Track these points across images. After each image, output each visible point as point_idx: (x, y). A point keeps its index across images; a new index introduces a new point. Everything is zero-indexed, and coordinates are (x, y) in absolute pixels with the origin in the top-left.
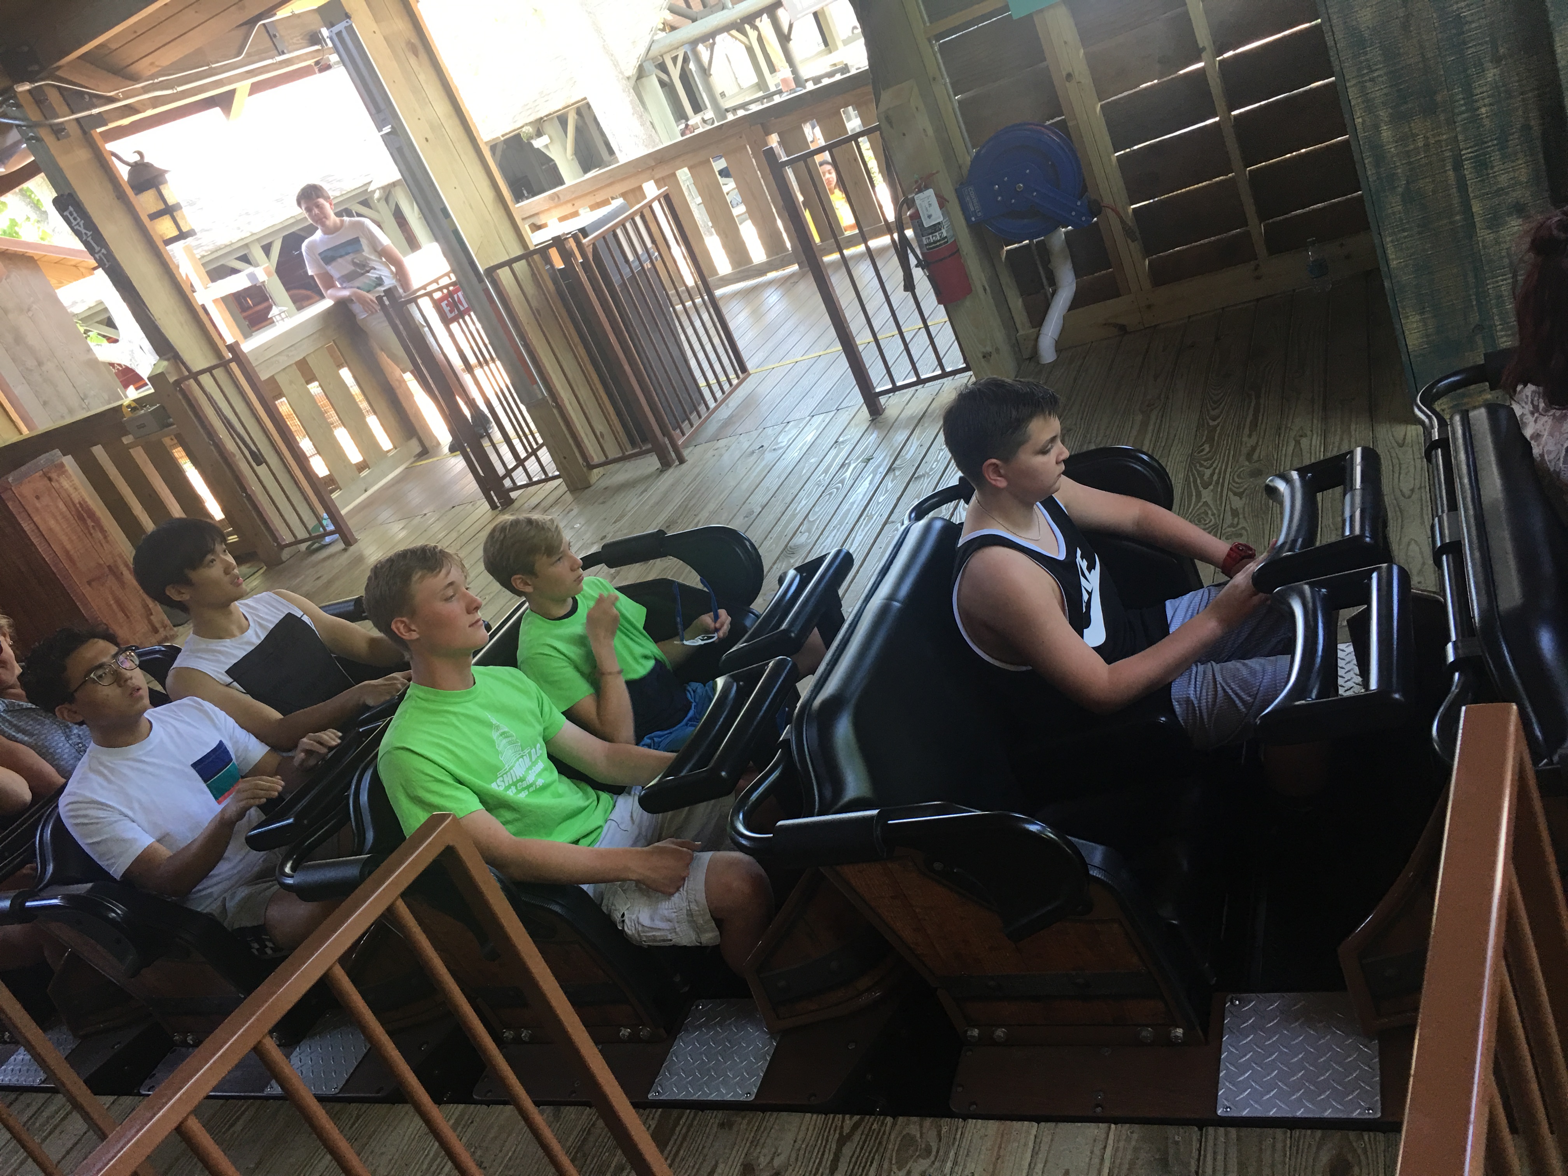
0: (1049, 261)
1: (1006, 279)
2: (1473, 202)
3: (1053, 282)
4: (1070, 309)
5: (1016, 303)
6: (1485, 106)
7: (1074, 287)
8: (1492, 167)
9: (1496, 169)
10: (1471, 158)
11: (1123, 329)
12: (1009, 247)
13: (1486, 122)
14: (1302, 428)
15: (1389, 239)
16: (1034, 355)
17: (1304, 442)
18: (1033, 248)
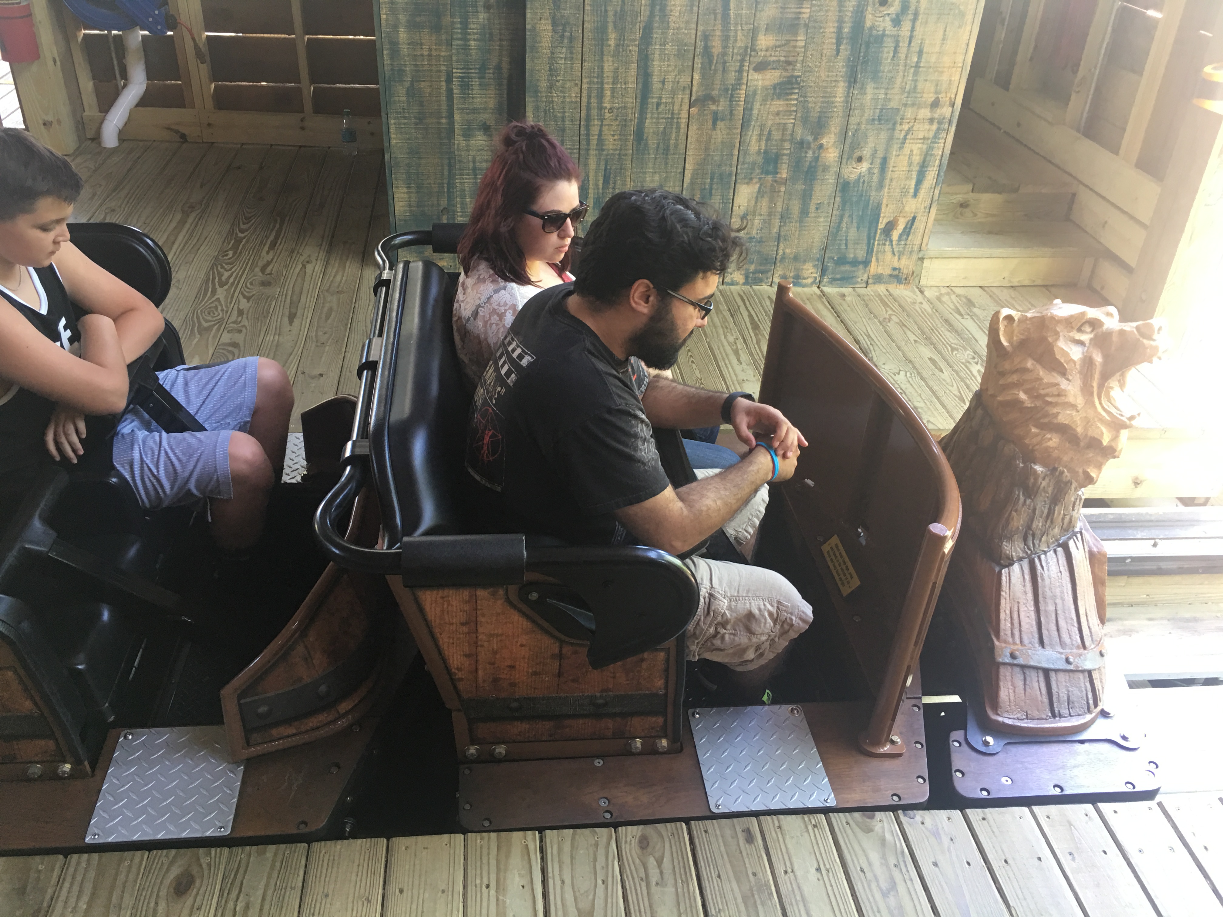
0: (124, 57)
1: (79, 58)
2: (455, 111)
3: (124, 75)
4: (137, 105)
5: (87, 85)
6: (474, 40)
7: (144, 87)
8: (472, 89)
9: (474, 92)
10: (459, 77)
11: (183, 136)
12: (87, 32)
13: (473, 52)
14: (309, 256)
15: (392, 121)
16: (97, 138)
17: (309, 267)
18: (111, 40)
